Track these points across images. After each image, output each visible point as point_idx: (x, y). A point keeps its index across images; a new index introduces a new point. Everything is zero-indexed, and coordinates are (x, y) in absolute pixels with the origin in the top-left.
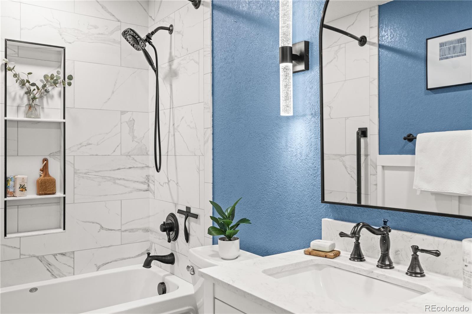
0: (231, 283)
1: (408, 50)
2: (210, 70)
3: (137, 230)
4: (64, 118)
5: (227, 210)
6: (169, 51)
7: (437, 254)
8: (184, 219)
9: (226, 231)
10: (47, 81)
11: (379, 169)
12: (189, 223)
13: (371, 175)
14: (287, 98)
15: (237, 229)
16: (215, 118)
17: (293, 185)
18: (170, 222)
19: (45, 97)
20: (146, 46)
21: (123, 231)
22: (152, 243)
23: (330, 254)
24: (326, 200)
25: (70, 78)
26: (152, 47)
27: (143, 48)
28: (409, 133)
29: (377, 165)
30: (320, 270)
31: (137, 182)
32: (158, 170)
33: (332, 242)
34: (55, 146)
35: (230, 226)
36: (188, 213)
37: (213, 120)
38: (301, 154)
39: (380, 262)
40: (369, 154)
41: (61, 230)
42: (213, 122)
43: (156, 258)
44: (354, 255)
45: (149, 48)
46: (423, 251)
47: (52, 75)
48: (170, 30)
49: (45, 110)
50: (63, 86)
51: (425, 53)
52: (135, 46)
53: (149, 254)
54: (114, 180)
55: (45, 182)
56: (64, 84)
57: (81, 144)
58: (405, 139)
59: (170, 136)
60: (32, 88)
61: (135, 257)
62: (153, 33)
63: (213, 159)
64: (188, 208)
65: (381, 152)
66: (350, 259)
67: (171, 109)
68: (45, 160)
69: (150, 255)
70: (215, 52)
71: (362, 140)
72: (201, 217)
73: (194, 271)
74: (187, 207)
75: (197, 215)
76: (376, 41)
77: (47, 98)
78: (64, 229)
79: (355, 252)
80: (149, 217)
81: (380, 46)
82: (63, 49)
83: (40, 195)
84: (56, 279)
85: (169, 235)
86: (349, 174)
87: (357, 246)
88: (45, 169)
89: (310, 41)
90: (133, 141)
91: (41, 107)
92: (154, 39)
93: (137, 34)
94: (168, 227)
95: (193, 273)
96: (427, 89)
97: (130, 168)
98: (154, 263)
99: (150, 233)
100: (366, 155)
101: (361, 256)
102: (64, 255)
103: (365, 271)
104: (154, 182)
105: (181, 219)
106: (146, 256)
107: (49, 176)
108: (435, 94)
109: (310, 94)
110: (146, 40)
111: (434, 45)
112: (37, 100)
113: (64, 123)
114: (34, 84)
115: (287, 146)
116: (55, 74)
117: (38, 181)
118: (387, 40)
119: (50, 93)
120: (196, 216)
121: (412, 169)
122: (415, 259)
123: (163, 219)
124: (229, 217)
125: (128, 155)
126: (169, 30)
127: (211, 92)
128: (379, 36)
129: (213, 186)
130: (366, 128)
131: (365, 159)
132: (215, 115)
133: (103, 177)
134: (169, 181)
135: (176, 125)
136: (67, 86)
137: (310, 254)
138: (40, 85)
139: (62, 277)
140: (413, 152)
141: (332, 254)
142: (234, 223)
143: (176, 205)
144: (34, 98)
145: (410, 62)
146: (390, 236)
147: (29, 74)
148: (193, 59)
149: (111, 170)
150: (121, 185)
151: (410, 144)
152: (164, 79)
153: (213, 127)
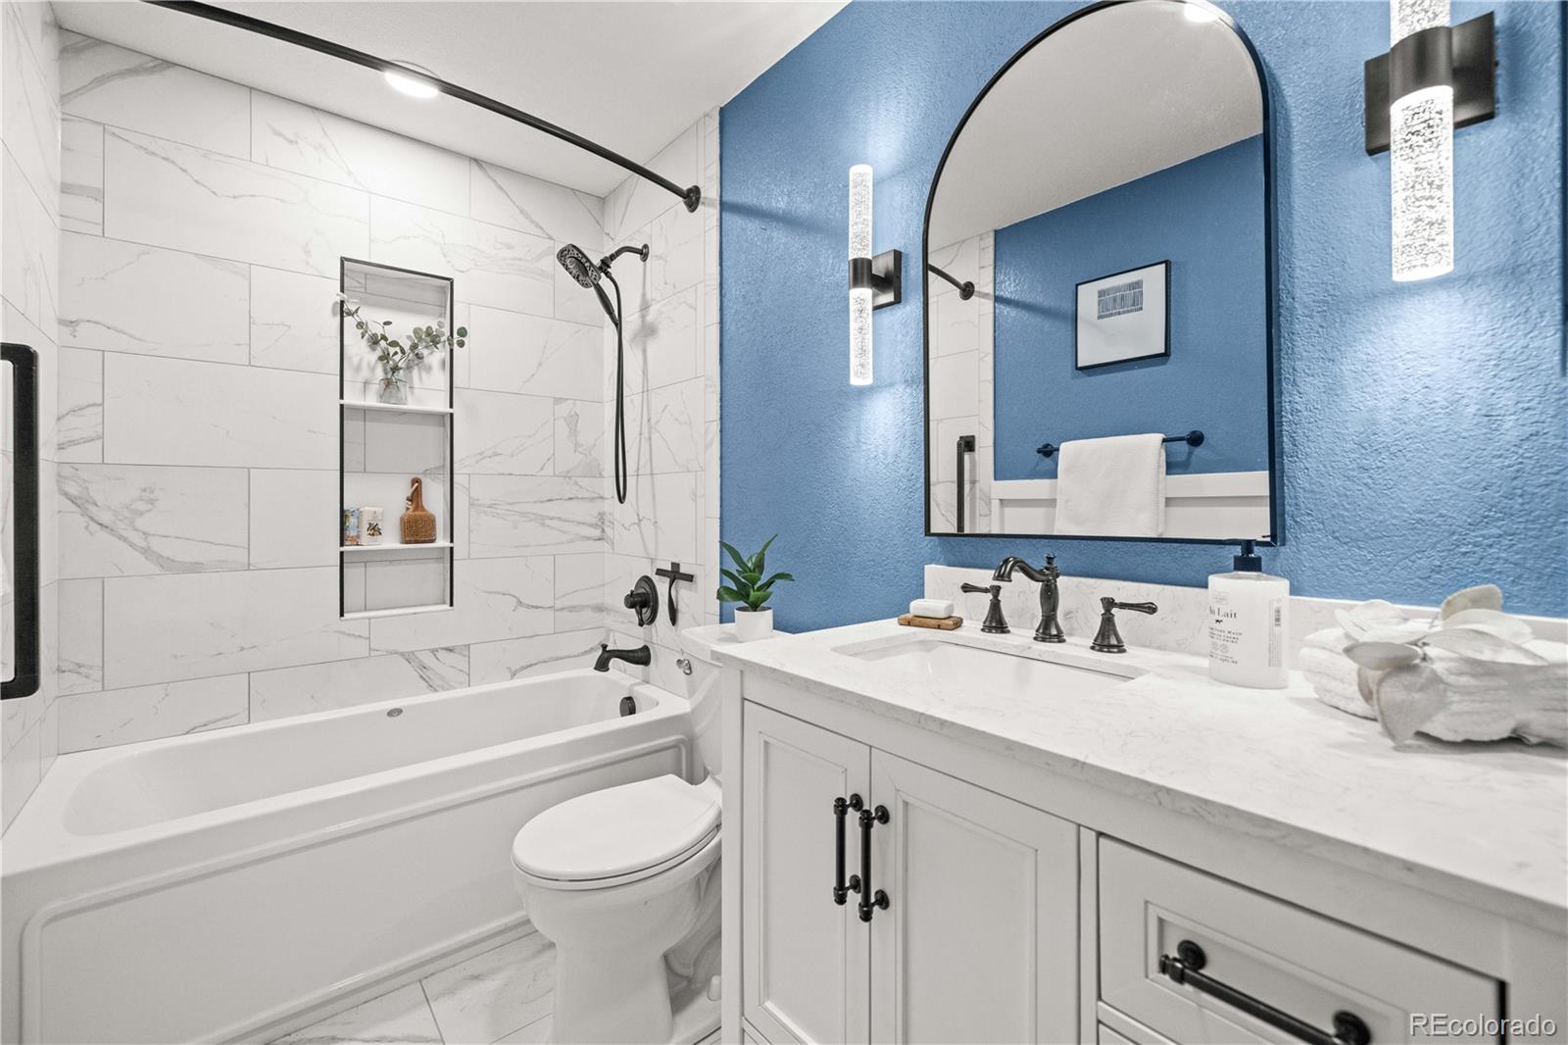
0: (777, 667)
1: (1045, 304)
2: (716, 319)
3: (582, 608)
4: (451, 406)
5: (751, 558)
6: (640, 291)
7: (1150, 609)
8: (667, 586)
9: (748, 596)
10: (420, 339)
11: (996, 504)
12: (677, 591)
13: (981, 515)
14: (863, 352)
15: (769, 590)
16: (725, 404)
17: (870, 511)
18: (641, 591)
19: (416, 368)
20: (600, 278)
21: (558, 610)
22: (609, 630)
23: (946, 622)
24: (933, 531)
25: (463, 332)
26: (612, 283)
27: (595, 282)
28: (1045, 443)
29: (992, 497)
30: (929, 651)
31: (583, 523)
32: (621, 499)
33: (949, 602)
34: (435, 457)
35: (756, 587)
36: (675, 574)
37: (721, 407)
38: (885, 453)
39: (1041, 631)
40: (977, 479)
41: (447, 606)
42: (721, 410)
43: (618, 653)
44: (991, 622)
45: (604, 282)
46: (1123, 606)
47: (429, 328)
48: (643, 253)
49: (416, 391)
50: (448, 348)
51: (1074, 308)
52: (581, 278)
53: (604, 647)
54: (542, 520)
55: (416, 521)
56: (451, 345)
57: (481, 454)
58: (1039, 451)
59: (643, 440)
60: (392, 350)
61: (578, 656)
62: (613, 257)
63: (721, 476)
64: (675, 566)
65: (999, 475)
66: (983, 630)
67: (645, 394)
68: (416, 481)
69: (607, 649)
70: (725, 286)
71: (967, 457)
72: (699, 580)
73: (690, 668)
74: (672, 564)
75: (692, 576)
76: (989, 289)
77: (419, 370)
78: (452, 605)
79: (992, 617)
80: (604, 585)
81: (997, 299)
82: (449, 282)
83: (407, 543)
84: (437, 694)
85: (640, 613)
86: (943, 515)
87: (995, 606)
88: (415, 497)
89: (902, 251)
90: (575, 451)
91: (408, 386)
92: (615, 268)
93: (584, 256)
94: (640, 599)
95: (688, 671)
96: (1078, 369)
97: (571, 499)
98: (614, 662)
99: (604, 613)
100: (973, 482)
101: (1002, 624)
102: (451, 650)
103: (1015, 647)
104: (613, 523)
105: (662, 586)
106: (600, 652)
107: (423, 509)
108: (1090, 376)
109: (904, 345)
110: (600, 268)
111: (1088, 295)
112: (401, 371)
113: (452, 415)
114: (394, 344)
115: (858, 441)
116: (435, 327)
117: (402, 519)
118: (1008, 291)
119: (426, 360)
120: (690, 578)
121: (1051, 503)
122: (1108, 622)
123: (630, 586)
124: (754, 569)
125: (567, 476)
126: (641, 254)
127: (718, 357)
128: (995, 283)
129: (721, 523)
130: (973, 437)
131: (971, 489)
132: (726, 398)
133: (523, 514)
134: (640, 521)
135: (653, 422)
136: (456, 347)
137: (909, 623)
138: (406, 345)
139: (448, 689)
140: (1053, 475)
141: (950, 622)
142: (764, 579)
143: (653, 561)
144: (395, 369)
145: (1047, 325)
146: (1058, 584)
147: (385, 323)
148: (685, 302)
149: (536, 502)
150: (553, 528)
151: (1048, 461)
152: (633, 340)
153: (721, 418)
